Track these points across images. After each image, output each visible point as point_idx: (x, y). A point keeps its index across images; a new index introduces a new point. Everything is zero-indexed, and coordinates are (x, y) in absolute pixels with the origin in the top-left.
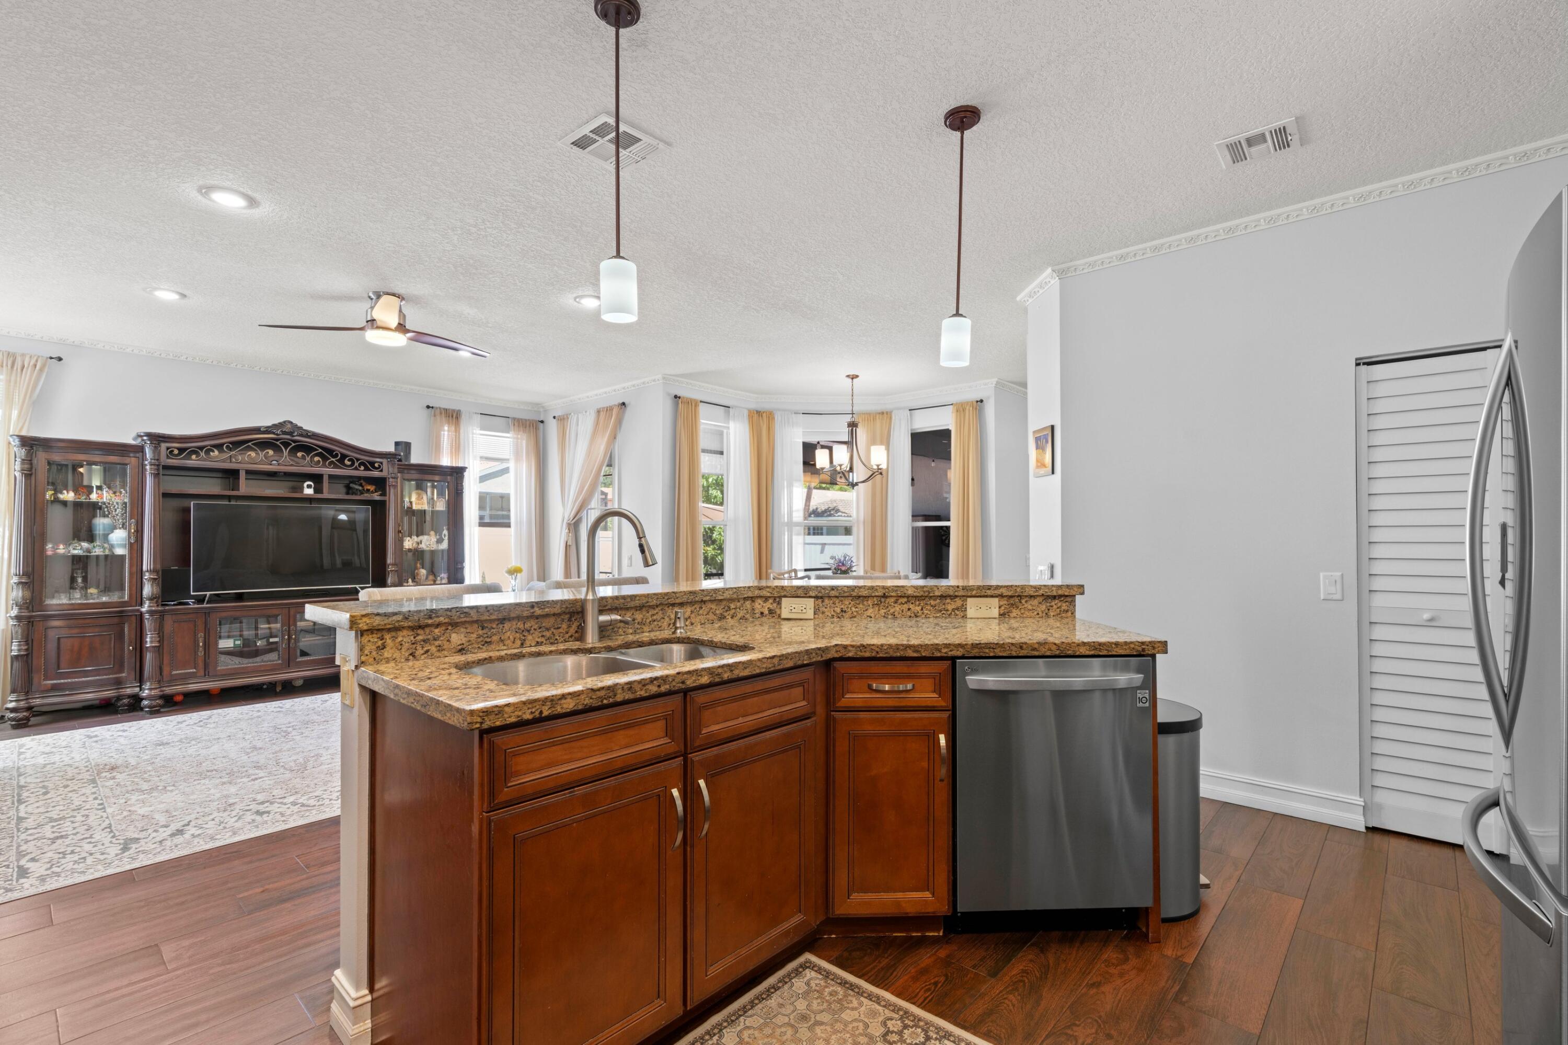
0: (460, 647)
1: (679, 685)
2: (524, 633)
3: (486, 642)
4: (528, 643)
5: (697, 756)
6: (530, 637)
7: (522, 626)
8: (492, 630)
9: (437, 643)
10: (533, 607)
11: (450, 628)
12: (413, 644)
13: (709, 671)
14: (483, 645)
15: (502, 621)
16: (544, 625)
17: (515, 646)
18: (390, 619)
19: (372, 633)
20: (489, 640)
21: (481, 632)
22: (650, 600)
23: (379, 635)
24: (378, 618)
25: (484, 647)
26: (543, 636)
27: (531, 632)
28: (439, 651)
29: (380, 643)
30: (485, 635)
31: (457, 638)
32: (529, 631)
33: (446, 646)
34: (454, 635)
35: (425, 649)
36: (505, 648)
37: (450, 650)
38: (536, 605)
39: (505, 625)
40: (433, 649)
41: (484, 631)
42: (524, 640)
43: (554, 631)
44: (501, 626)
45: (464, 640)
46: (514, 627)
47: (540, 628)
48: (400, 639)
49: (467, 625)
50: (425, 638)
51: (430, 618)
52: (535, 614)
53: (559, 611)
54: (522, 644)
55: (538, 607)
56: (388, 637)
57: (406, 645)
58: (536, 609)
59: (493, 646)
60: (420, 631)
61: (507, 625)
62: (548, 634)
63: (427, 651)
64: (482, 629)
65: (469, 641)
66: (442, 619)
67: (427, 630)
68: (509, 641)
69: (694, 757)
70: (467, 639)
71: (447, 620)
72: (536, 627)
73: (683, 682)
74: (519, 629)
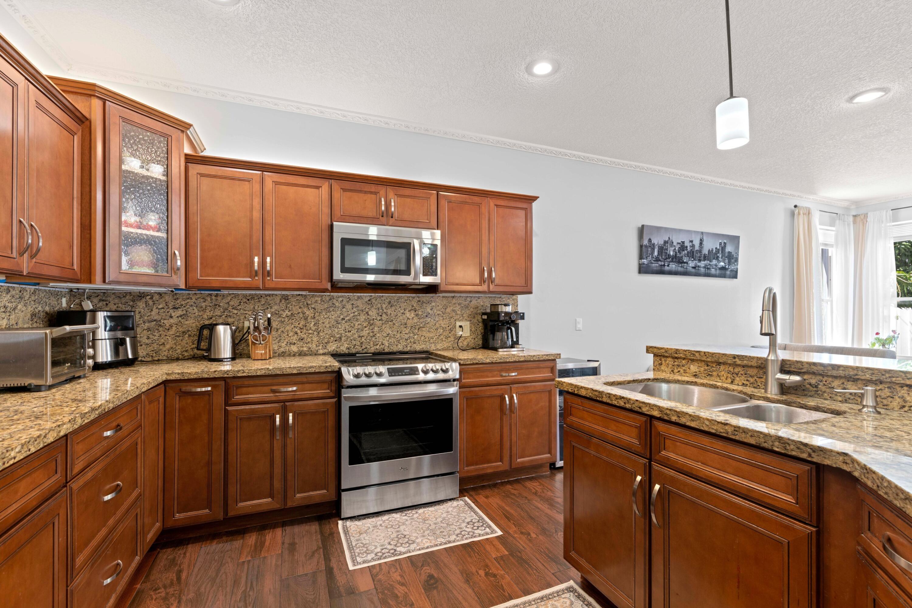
0: (695, 373)
1: (637, 408)
2: (733, 375)
3: (709, 375)
4: (736, 382)
5: (657, 466)
6: (738, 379)
7: (732, 370)
8: (713, 368)
9: (684, 368)
10: (734, 358)
11: (690, 361)
12: (673, 366)
13: (660, 409)
14: (707, 376)
15: (719, 364)
16: (748, 372)
17: (727, 381)
18: (660, 351)
19: (657, 356)
20: (710, 373)
21: (706, 368)
22: (860, 373)
23: (660, 358)
24: (655, 349)
25: (708, 377)
26: (747, 380)
27: (739, 375)
28: (684, 372)
29: (660, 362)
30: (709, 370)
31: (694, 368)
32: (737, 374)
33: (688, 371)
34: (692, 366)
35: (678, 370)
36: (721, 381)
37: (689, 373)
38: (737, 357)
39: (721, 367)
40: (682, 371)
41: (708, 368)
42: (734, 380)
43: (757, 379)
44: (718, 367)
45: (697, 370)
46: (727, 369)
47: (746, 374)
48: (668, 362)
49: (699, 362)
50: (679, 364)
51: (676, 353)
52: (736, 363)
53: (756, 364)
54: (732, 382)
55: (739, 359)
56: (663, 359)
57: (670, 366)
58: (737, 360)
59: (713, 378)
60: (676, 360)
61: (722, 367)
62: (752, 380)
63: (679, 371)
64: (707, 366)
65: (700, 371)
66: (681, 355)
67: (679, 360)
68: (723, 378)
69: (654, 465)
70: (699, 370)
71: (684, 356)
72: (742, 372)
73: (640, 408)
74: (730, 371)
